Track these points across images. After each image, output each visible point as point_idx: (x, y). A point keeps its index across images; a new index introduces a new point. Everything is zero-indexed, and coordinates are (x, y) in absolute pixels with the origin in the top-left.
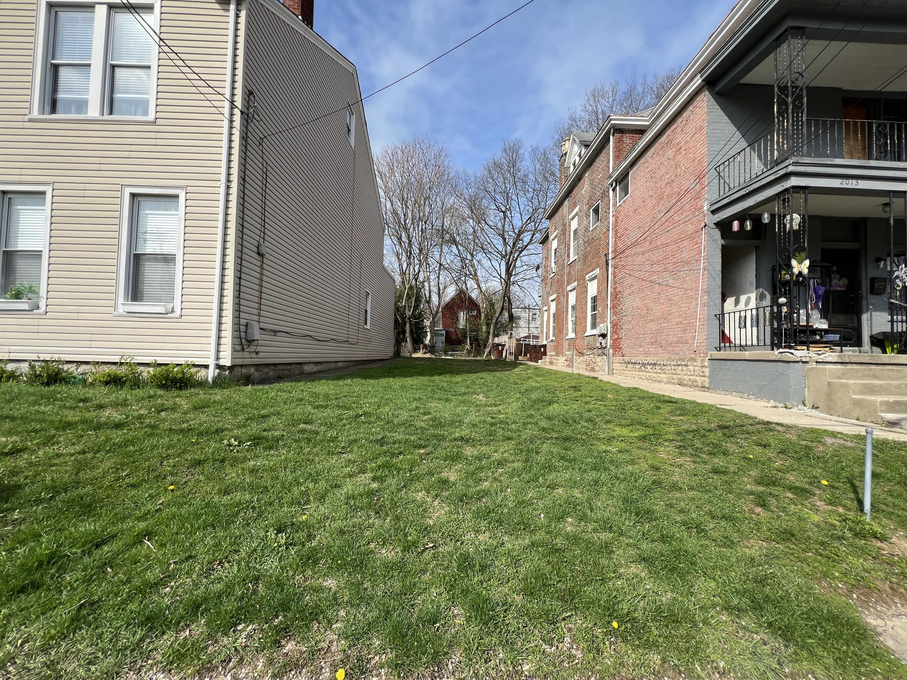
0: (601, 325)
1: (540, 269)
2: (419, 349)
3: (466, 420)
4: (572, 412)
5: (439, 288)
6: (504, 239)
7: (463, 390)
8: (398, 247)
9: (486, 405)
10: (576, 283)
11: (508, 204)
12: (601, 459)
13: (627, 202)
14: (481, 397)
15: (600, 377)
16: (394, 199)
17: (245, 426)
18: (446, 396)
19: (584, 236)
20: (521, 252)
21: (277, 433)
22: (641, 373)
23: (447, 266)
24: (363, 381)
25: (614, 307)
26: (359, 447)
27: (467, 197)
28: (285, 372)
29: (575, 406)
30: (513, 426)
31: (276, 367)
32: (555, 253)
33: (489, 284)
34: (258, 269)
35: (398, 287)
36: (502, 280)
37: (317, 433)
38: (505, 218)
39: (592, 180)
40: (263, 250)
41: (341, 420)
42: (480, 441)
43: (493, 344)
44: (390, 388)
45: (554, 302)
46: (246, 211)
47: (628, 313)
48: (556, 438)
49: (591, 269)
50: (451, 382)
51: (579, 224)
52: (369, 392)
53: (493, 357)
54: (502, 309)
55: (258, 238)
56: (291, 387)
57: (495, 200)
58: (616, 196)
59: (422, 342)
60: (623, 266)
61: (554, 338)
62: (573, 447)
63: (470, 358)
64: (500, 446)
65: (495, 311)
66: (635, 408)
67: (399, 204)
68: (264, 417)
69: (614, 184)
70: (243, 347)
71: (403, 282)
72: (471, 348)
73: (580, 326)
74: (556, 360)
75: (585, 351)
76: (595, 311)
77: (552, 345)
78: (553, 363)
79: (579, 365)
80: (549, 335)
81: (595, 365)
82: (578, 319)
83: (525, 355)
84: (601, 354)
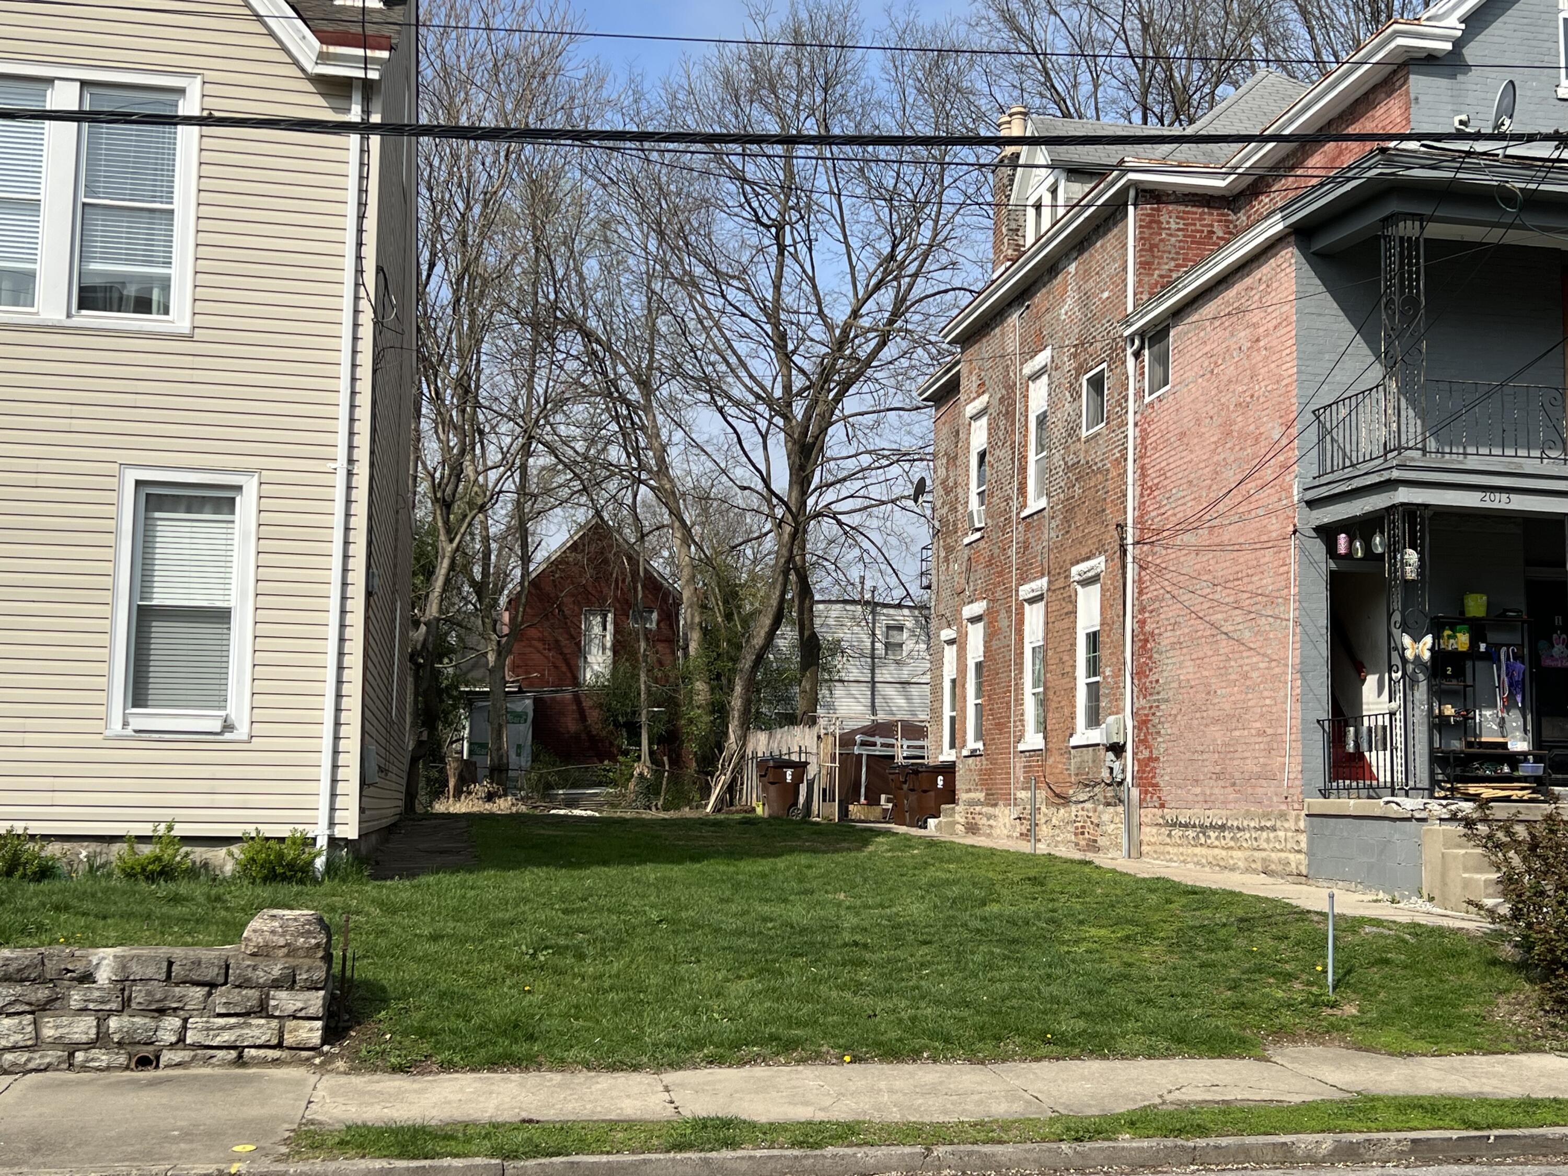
0: (1111, 719)
2: (442, 779)
4: (1023, 912)
10: (1043, 583)
13: (1166, 404)
19: (1066, 447)
22: (1198, 850)
25: (1140, 673)
32: (981, 465)
39: (1086, 295)
43: (748, 758)
45: (980, 627)
49: (1084, 551)
51: (1052, 403)
53: (761, 811)
54: (778, 618)
58: (1143, 374)
60: (1160, 570)
61: (980, 745)
66: (1133, 904)
69: (1137, 342)
73: (1057, 715)
74: (988, 819)
75: (1071, 792)
76: (1095, 675)
77: (973, 767)
78: (979, 829)
79: (1057, 831)
80: (965, 732)
81: (1099, 833)
82: (1050, 694)
83: (873, 801)
84: (1112, 801)
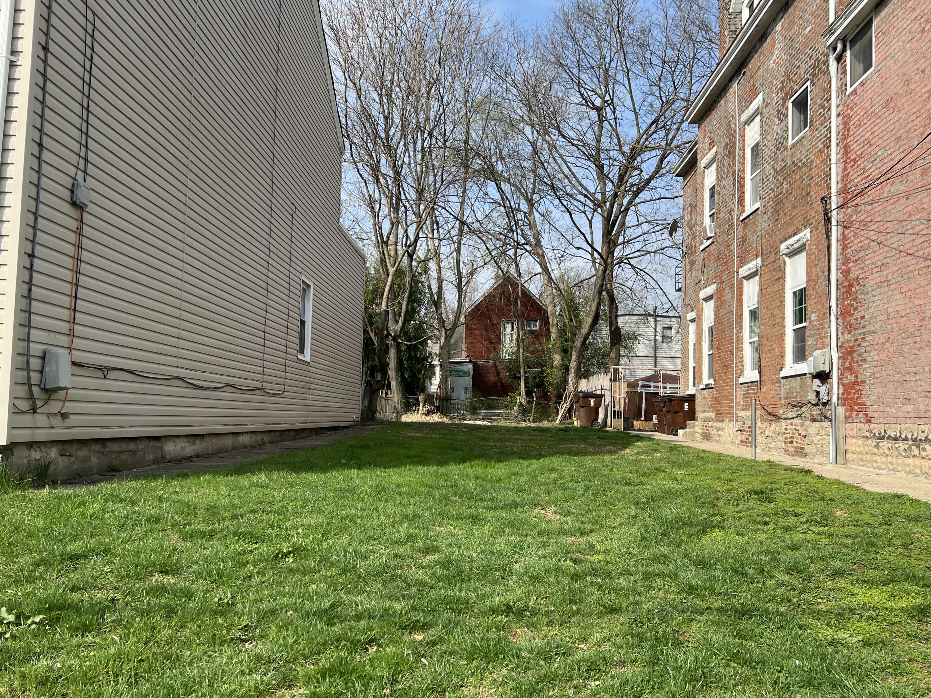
0: (818, 353)
1: (680, 231)
2: (417, 404)
3: (516, 566)
4: (754, 550)
5: (459, 273)
6: (600, 167)
7: (511, 496)
8: (371, 186)
9: (561, 532)
10: (759, 261)
11: (607, 91)
12: (824, 659)
13: (868, 85)
14: (549, 513)
15: (818, 470)
16: (364, 85)
17: (31, 579)
18: (472, 511)
19: (776, 159)
20: (636, 195)
21: (100, 595)
22: (911, 461)
23: (476, 225)
24: (292, 477)
25: (844, 314)
26: (280, 628)
27: (519, 78)
28: (124, 457)
29: (762, 537)
30: (623, 582)
31: (104, 446)
32: (712, 196)
33: (567, 264)
34: (72, 237)
35: (372, 271)
36: (596, 255)
37: (189, 595)
38: (601, 122)
39: (791, 39)
40: (82, 196)
41: (243, 565)
42: (548, 613)
43: (577, 393)
44: (353, 492)
45: (711, 303)
46: (49, 114)
47: (878, 326)
48: (720, 610)
49: (791, 230)
50: (485, 480)
51: (764, 133)
52: (306, 501)
53: (576, 423)
54: (596, 318)
55: (72, 171)
56: (137, 490)
57: (579, 85)
58: (844, 72)
59: (423, 390)
60: (865, 224)
61: (712, 381)
62: (758, 631)
63: (527, 424)
64: (593, 626)
65: (580, 322)
66: (899, 542)
67: (375, 95)
68: (75, 558)
69: (839, 46)
70: (34, 404)
71: (383, 261)
72: (529, 402)
73: (769, 355)
74: (718, 430)
75: (781, 411)
76: (801, 322)
77: (707, 396)
78: (711, 437)
79: (770, 440)
80: (702, 373)
81: (806, 442)
82: (764, 340)
83: (648, 418)
84: (818, 418)
